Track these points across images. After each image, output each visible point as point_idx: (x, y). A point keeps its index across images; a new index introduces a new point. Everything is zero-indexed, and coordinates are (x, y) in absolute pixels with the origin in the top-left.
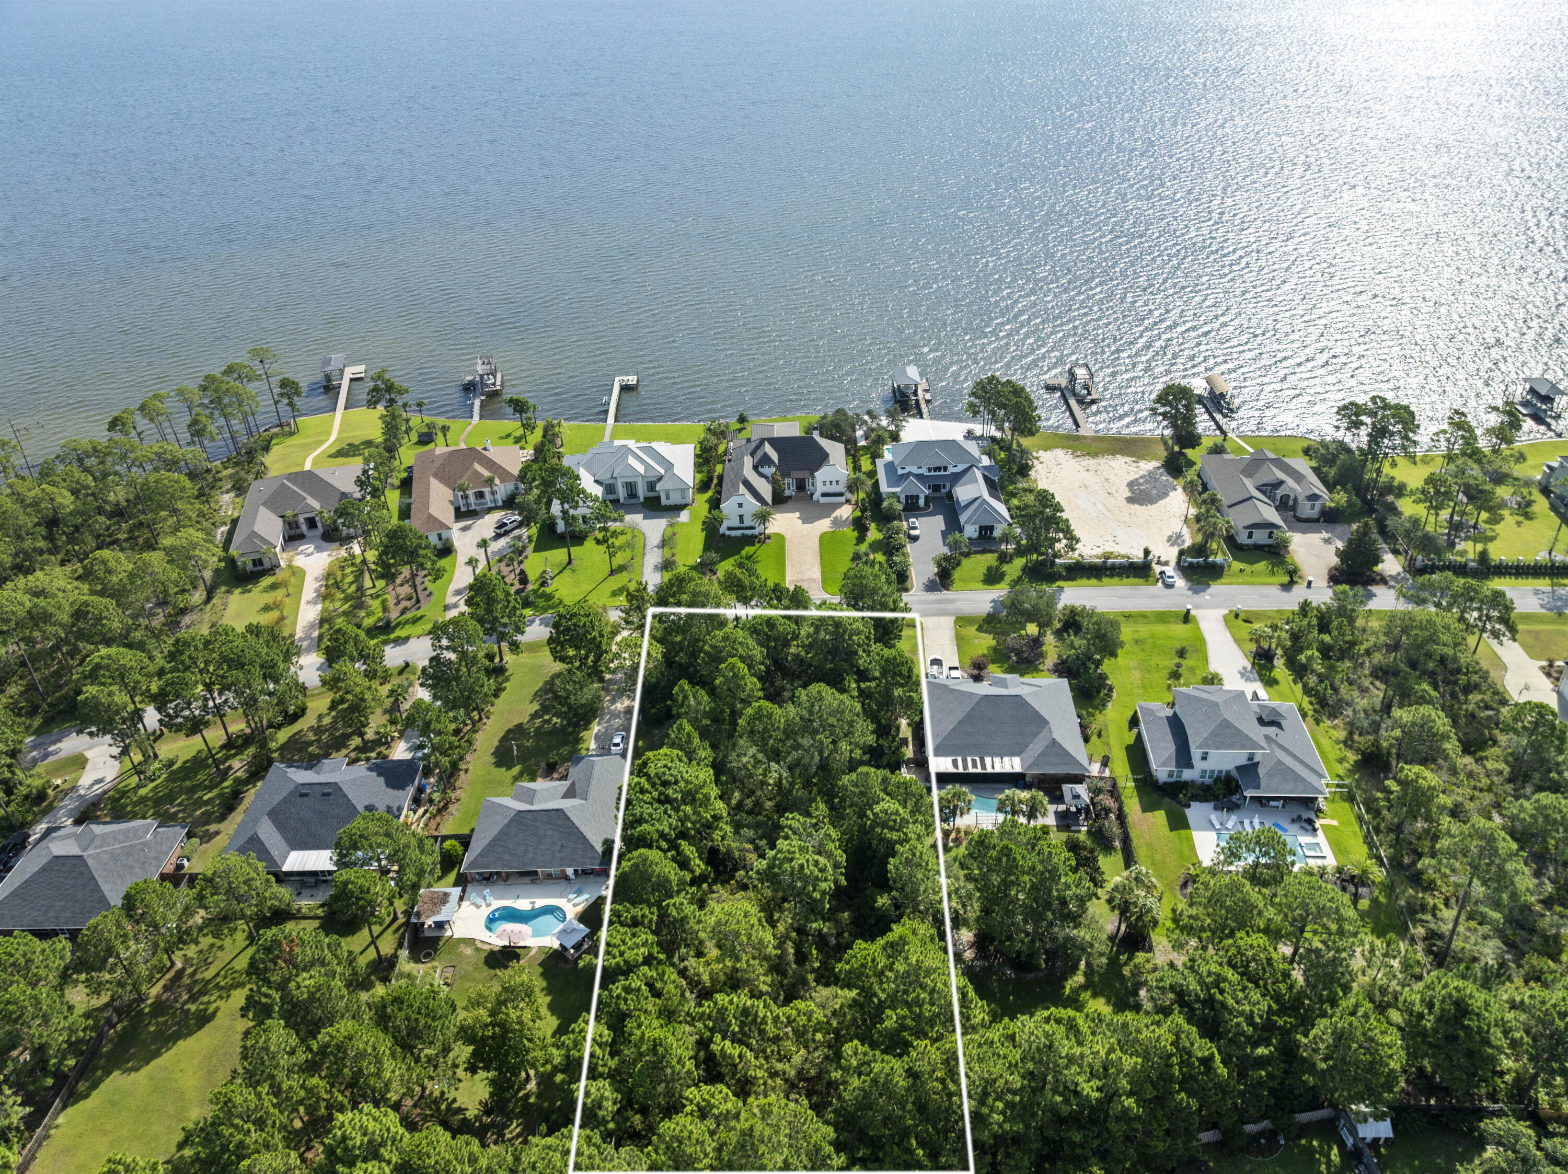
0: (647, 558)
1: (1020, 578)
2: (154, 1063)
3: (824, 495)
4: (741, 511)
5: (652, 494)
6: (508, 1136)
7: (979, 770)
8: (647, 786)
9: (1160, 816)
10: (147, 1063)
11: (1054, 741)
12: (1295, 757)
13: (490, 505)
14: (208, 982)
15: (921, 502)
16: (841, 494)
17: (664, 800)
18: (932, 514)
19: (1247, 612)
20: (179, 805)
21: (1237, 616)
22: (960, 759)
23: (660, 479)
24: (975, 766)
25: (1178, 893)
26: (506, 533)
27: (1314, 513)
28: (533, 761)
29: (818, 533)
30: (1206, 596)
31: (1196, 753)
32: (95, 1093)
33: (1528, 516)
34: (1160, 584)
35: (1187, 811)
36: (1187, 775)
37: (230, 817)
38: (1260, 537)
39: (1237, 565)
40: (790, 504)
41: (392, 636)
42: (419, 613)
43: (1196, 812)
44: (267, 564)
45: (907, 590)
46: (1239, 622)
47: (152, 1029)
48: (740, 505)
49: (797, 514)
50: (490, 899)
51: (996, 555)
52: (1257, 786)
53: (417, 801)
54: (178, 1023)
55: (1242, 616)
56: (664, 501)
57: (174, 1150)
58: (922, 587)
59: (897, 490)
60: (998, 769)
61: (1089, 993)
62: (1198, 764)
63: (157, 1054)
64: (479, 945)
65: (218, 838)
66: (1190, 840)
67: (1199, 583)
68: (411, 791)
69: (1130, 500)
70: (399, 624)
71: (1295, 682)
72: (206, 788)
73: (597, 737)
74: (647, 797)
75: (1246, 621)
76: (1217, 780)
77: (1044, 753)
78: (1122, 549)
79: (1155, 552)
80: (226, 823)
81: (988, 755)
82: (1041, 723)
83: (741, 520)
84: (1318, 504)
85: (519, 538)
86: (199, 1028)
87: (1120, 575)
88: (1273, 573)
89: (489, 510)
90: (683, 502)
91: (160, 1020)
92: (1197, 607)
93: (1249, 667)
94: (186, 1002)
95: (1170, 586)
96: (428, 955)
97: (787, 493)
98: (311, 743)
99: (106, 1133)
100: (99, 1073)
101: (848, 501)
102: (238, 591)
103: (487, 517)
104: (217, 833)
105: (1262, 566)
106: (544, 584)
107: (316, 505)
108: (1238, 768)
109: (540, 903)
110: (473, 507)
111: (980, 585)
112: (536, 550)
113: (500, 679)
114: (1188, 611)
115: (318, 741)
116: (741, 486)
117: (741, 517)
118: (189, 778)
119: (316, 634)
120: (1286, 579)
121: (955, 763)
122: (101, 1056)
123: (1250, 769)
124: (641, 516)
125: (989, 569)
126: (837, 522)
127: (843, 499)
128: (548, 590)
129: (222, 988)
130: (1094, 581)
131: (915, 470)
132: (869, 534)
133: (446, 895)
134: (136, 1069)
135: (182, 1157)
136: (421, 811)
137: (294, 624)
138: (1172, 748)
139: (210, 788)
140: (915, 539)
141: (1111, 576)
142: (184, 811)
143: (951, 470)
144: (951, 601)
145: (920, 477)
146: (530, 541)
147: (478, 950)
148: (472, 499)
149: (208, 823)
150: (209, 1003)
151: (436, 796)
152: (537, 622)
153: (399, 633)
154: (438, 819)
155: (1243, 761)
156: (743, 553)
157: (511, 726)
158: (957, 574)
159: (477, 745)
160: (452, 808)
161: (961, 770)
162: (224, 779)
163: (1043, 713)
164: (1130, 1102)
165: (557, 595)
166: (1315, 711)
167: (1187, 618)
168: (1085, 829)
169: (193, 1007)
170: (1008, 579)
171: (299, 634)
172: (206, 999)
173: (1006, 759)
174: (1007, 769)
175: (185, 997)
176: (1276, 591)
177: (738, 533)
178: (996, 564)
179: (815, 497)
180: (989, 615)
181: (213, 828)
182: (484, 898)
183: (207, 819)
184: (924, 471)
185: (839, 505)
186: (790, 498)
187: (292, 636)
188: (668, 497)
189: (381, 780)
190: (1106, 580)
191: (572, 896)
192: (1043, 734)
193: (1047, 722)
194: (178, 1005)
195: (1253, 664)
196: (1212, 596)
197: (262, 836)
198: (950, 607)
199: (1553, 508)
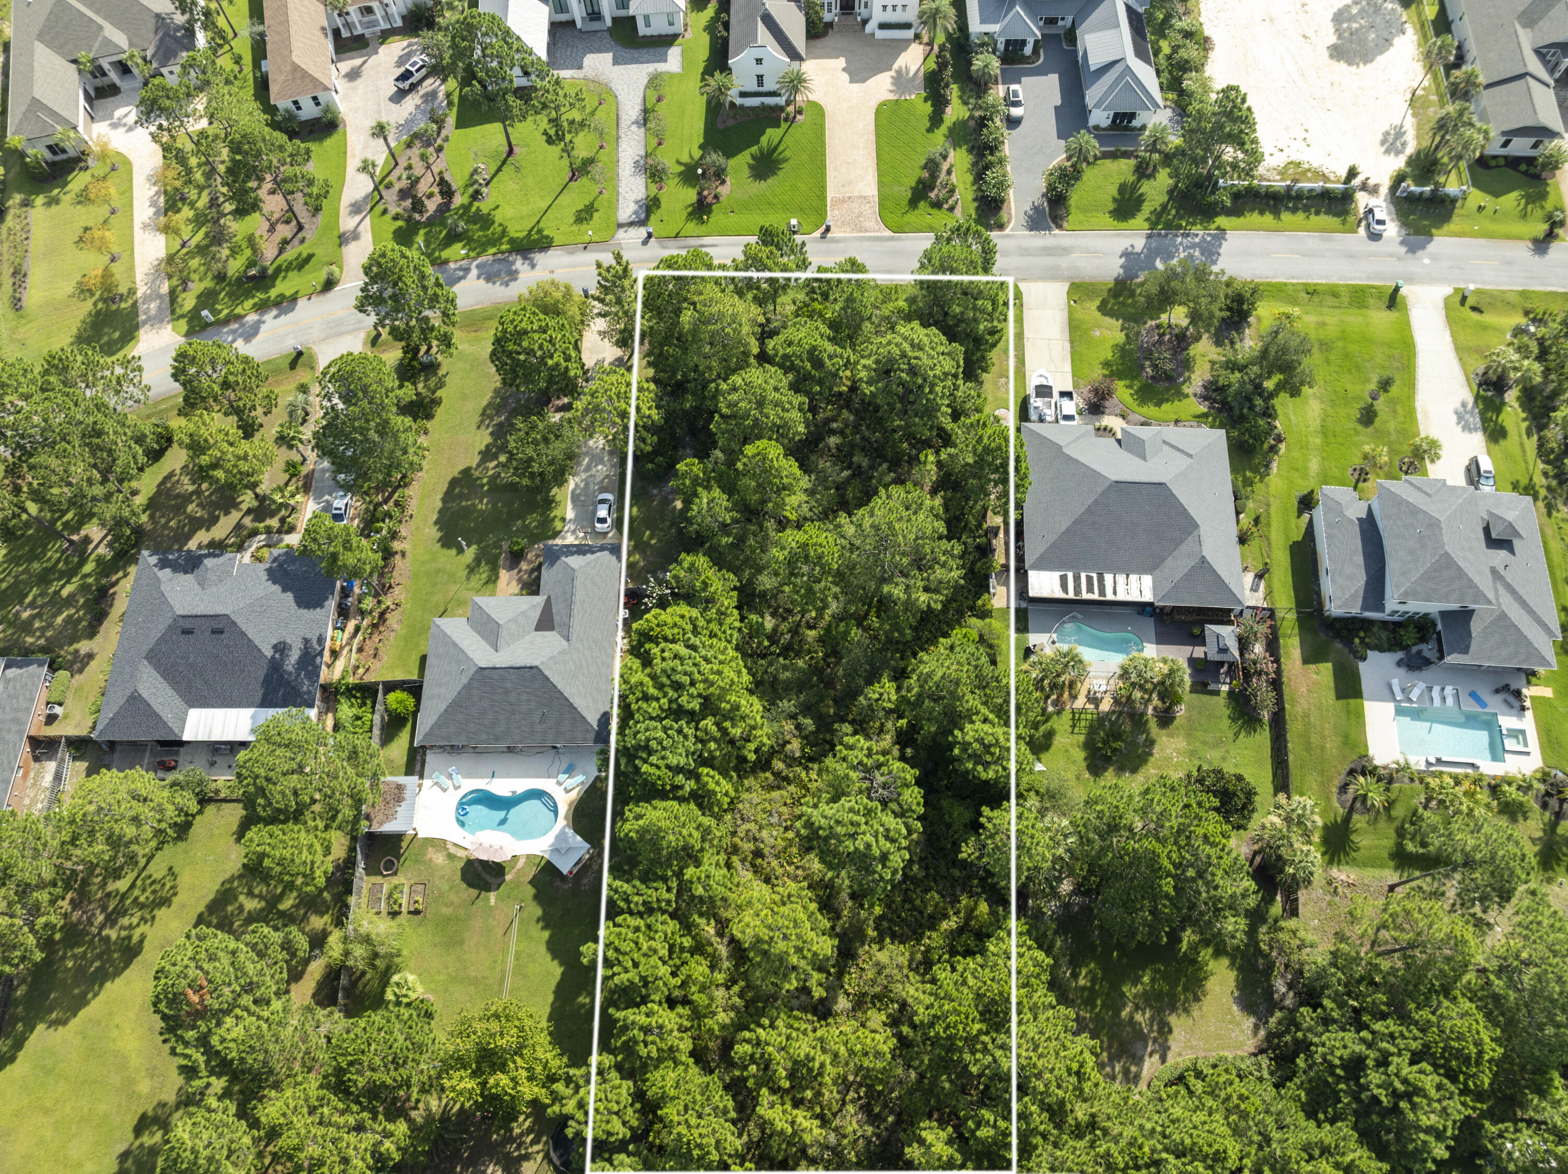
0: (623, 145)
1: (1164, 207)
2: (82, 1013)
3: (883, 26)
4: (760, 70)
5: (622, 13)
6: (517, 1131)
7: (1095, 596)
8: (652, 691)
9: (1325, 671)
10: (75, 1015)
11: (1203, 560)
12: (1524, 604)
13: (384, 25)
14: (124, 896)
15: (1028, 50)
16: (907, 26)
17: (677, 713)
18: (1042, 71)
19: (1478, 292)
20: (32, 605)
21: (1464, 299)
22: (1070, 576)
24: (1090, 589)
25: (1334, 797)
26: (413, 87)
28: (491, 538)
29: (873, 104)
30: (1424, 259)
32: (21, 1054)
34: (1362, 231)
35: (1362, 666)
37: (103, 629)
38: (1520, 149)
39: (1475, 198)
40: (830, 41)
41: (273, 293)
42: (305, 250)
43: (1373, 665)
44: (70, 150)
45: (1001, 227)
46: (1466, 312)
47: (70, 964)
48: (759, 61)
49: (841, 62)
50: (458, 779)
51: (1132, 162)
53: (343, 612)
54: (99, 957)
55: (1470, 301)
56: (642, 30)
57: (131, 1136)
58: (1023, 220)
59: (994, 28)
60: (1121, 596)
61: (1210, 950)
63: (81, 1002)
64: (452, 850)
65: (93, 664)
66: (1359, 716)
67: (1417, 232)
68: (332, 604)
69: (1337, 52)
70: (278, 270)
71: (1529, 433)
72: (62, 575)
73: (575, 498)
74: (653, 708)
75: (1474, 309)
77: (1188, 577)
78: (1313, 158)
79: (1364, 169)
80: (98, 639)
81: (1109, 572)
82: (1188, 525)
83: (760, 82)
85: (433, 95)
86: (127, 966)
88: (1524, 216)
89: (385, 36)
90: (670, 30)
91: (79, 950)
92: (1411, 280)
93: (1470, 401)
94: (102, 927)
95: (1375, 237)
96: (389, 865)
97: (827, 17)
98: (186, 498)
99: (47, 1111)
100: (20, 1026)
101: (917, 37)
102: (40, 200)
103: (383, 50)
104: (90, 656)
105: (1511, 199)
106: (476, 195)
107: (121, 39)
108: (1443, 614)
109: (521, 785)
110: (359, 30)
111: (1108, 220)
112: (461, 123)
113: (432, 383)
114: (1397, 289)
115: (198, 492)
116: (761, 27)
117: (760, 78)
118: (37, 558)
119: (165, 288)
120: (1541, 228)
121: (1063, 580)
122: (17, 1003)
123: (1461, 617)
124: (608, 57)
125: (1122, 188)
126: (900, 81)
127: (909, 34)
128: (484, 206)
129: (142, 906)
130: (1268, 218)
132: (948, 110)
133: (400, 788)
134: (64, 1022)
135: (142, 1145)
136: (351, 625)
137: (131, 269)
138: (1361, 579)
139: (69, 574)
140: (1013, 123)
141: (1294, 210)
142: (39, 616)
144: (1065, 251)
146: (450, 104)
147: (451, 857)
148: (355, 17)
149: (74, 639)
150: (131, 927)
151: (369, 603)
152: (474, 272)
153: (282, 287)
154: (376, 638)
155: (1453, 606)
156: (764, 140)
157: (455, 472)
158: (1076, 197)
159: (413, 507)
160: (392, 619)
161: (1071, 595)
162: (83, 561)
163: (1192, 512)
165: (498, 217)
166: (1549, 488)
167: (1393, 300)
168: (1225, 688)
169: (113, 934)
170: (1147, 209)
171: (142, 290)
172: (125, 921)
173: (1133, 578)
174: (1134, 596)
175: (101, 918)
176: (1522, 251)
177: (755, 101)
178: (1132, 178)
179: (869, 28)
180: (1117, 281)
181: (84, 646)
182: (450, 777)
183: (73, 631)
185: (903, 45)
186: (830, 25)
187: (132, 291)
188: (648, 24)
189: (289, 597)
190: (1286, 216)
191: (562, 777)
192: (1187, 546)
193: (1196, 526)
194: (95, 930)
195: (1477, 397)
196: (1434, 258)
197: (145, 694)
198: (1063, 262)
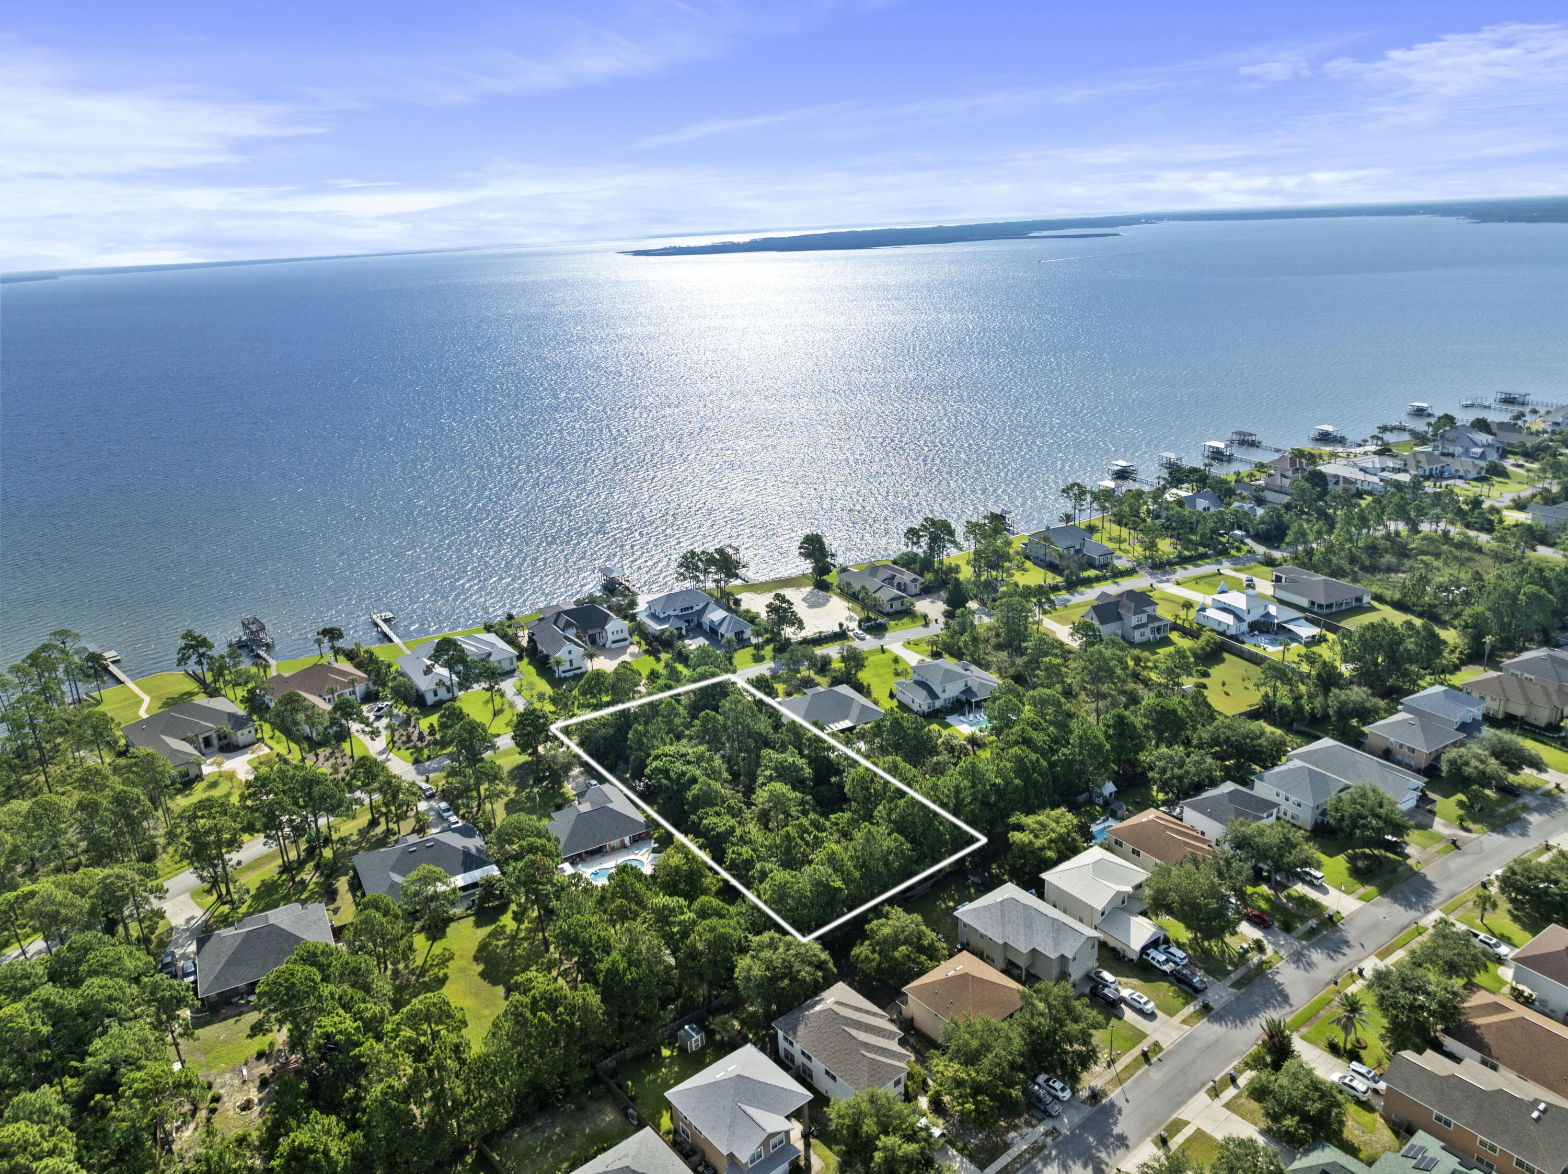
1: (774, 656)
3: (614, 642)
4: (570, 657)
11: (862, 705)
15: (684, 631)
16: (625, 639)
18: (695, 636)
19: (914, 641)
21: (909, 643)
23: (490, 655)
27: (917, 590)
30: (886, 640)
31: (938, 690)
33: (1026, 570)
34: (858, 639)
35: (945, 720)
36: (938, 704)
37: (339, 898)
38: (897, 606)
39: (892, 623)
43: (950, 719)
44: (192, 775)
46: (912, 645)
48: (570, 652)
51: (753, 647)
52: (976, 696)
55: (912, 643)
59: (664, 627)
60: (841, 727)
62: (943, 696)
67: (877, 635)
69: (811, 607)
72: (295, 894)
73: (574, 789)
75: (916, 644)
76: (953, 703)
77: (861, 713)
78: (823, 629)
79: (846, 624)
80: (339, 901)
81: (829, 724)
82: (851, 700)
83: (571, 664)
84: (918, 584)
85: (397, 715)
87: (831, 641)
88: (914, 622)
90: (511, 667)
92: (885, 644)
95: (864, 638)
101: (634, 642)
105: (906, 620)
107: (211, 725)
108: (962, 692)
111: (754, 663)
112: (423, 716)
114: (882, 647)
116: (565, 641)
117: (571, 661)
118: (274, 894)
120: (922, 623)
123: (968, 691)
125: (753, 655)
126: (633, 655)
127: (627, 643)
131: (673, 613)
132: (661, 655)
138: (925, 693)
139: (300, 893)
141: (829, 641)
143: (696, 608)
145: (676, 616)
155: (963, 688)
162: (305, 886)
164: (1017, 781)
167: (883, 650)
170: (768, 658)
173: (841, 723)
176: (921, 629)
177: (571, 673)
178: (755, 651)
179: (608, 644)
184: (678, 612)
185: (627, 647)
188: (501, 666)
190: (828, 643)
191: (636, 852)
192: (855, 705)
193: (853, 699)
196: (889, 638)
197: (399, 881)
199: (1035, 564)
